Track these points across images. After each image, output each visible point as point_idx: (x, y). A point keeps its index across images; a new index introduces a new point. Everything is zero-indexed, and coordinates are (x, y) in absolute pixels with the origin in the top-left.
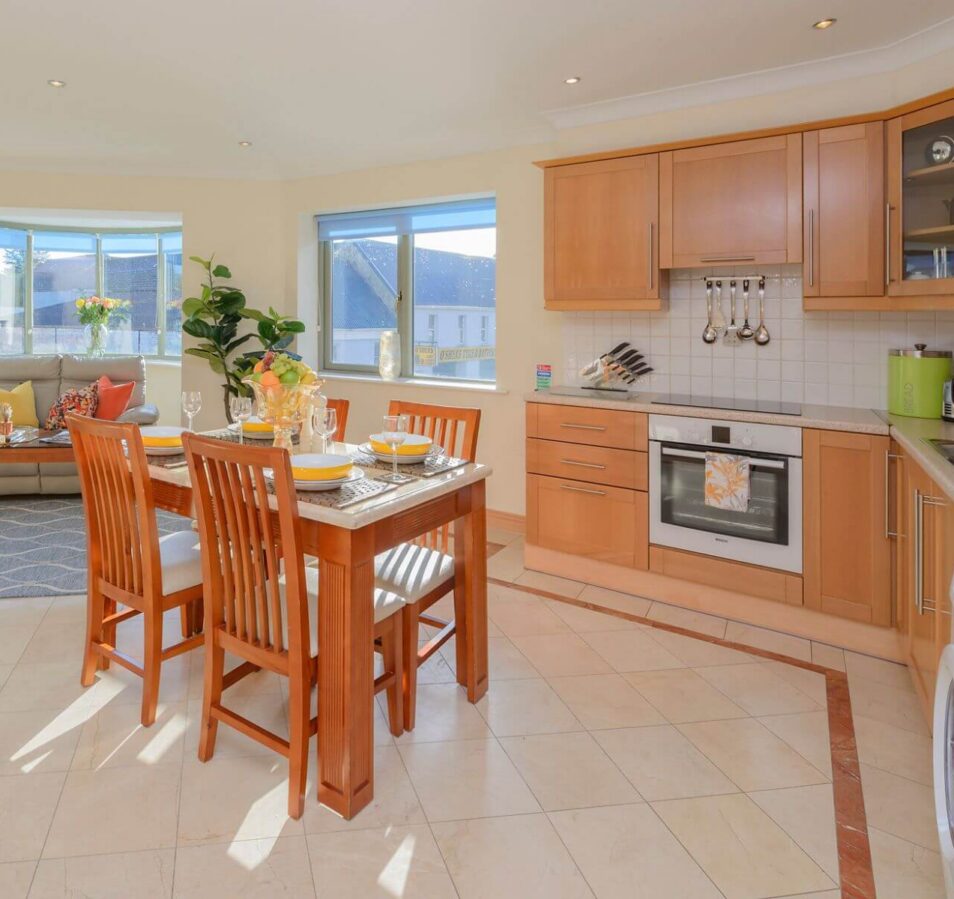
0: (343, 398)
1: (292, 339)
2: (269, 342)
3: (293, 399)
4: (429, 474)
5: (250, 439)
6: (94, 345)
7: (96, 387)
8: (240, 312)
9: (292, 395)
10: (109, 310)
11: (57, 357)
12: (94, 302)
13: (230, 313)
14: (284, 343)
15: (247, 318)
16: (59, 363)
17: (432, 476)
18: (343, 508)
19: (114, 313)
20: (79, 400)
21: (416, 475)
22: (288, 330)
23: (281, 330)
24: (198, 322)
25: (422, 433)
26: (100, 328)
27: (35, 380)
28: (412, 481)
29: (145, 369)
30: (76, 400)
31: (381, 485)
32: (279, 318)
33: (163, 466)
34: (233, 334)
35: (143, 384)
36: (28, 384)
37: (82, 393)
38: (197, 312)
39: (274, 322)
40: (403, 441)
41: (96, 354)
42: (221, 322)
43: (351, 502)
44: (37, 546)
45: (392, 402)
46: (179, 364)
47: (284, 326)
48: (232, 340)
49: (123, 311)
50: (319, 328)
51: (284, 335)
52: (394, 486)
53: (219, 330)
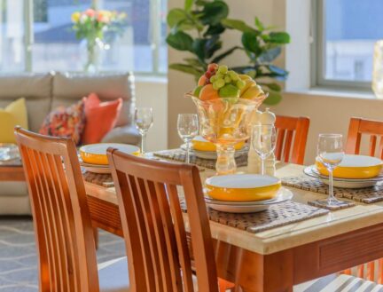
0: (304, 116)
1: (279, 51)
2: (253, 55)
3: (234, 115)
4: (370, 200)
5: (202, 159)
6: (91, 61)
7: (83, 106)
8: (224, 22)
9: (233, 111)
10: (104, 24)
11: (49, 74)
12: (89, 16)
13: (214, 24)
14: (271, 56)
15: (231, 28)
16: (50, 80)
17: (374, 202)
18: (258, 231)
19: (109, 27)
20: (67, 120)
21: (356, 200)
22: (273, 41)
23: (266, 41)
24: (181, 35)
25: (372, 154)
26: (95, 43)
27: (29, 98)
28: (349, 206)
29: (133, 87)
30: (64, 118)
31: (310, 209)
32: (263, 29)
33: (102, 185)
34: (218, 46)
35: (131, 102)
36: (21, 102)
37: (69, 111)
38: (180, 23)
39: (258, 33)
40: (340, 161)
41: (92, 70)
42: (205, 35)
43: (269, 225)
44: (19, 266)
45: (352, 120)
46: (164, 81)
47: (269, 38)
48: (217, 54)
49: (117, 25)
50: (312, 40)
51: (269, 47)
52: (325, 211)
53: (202, 43)
